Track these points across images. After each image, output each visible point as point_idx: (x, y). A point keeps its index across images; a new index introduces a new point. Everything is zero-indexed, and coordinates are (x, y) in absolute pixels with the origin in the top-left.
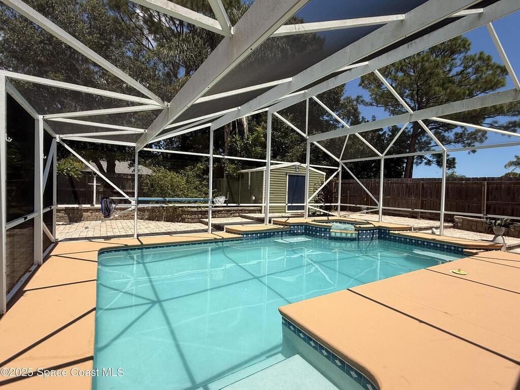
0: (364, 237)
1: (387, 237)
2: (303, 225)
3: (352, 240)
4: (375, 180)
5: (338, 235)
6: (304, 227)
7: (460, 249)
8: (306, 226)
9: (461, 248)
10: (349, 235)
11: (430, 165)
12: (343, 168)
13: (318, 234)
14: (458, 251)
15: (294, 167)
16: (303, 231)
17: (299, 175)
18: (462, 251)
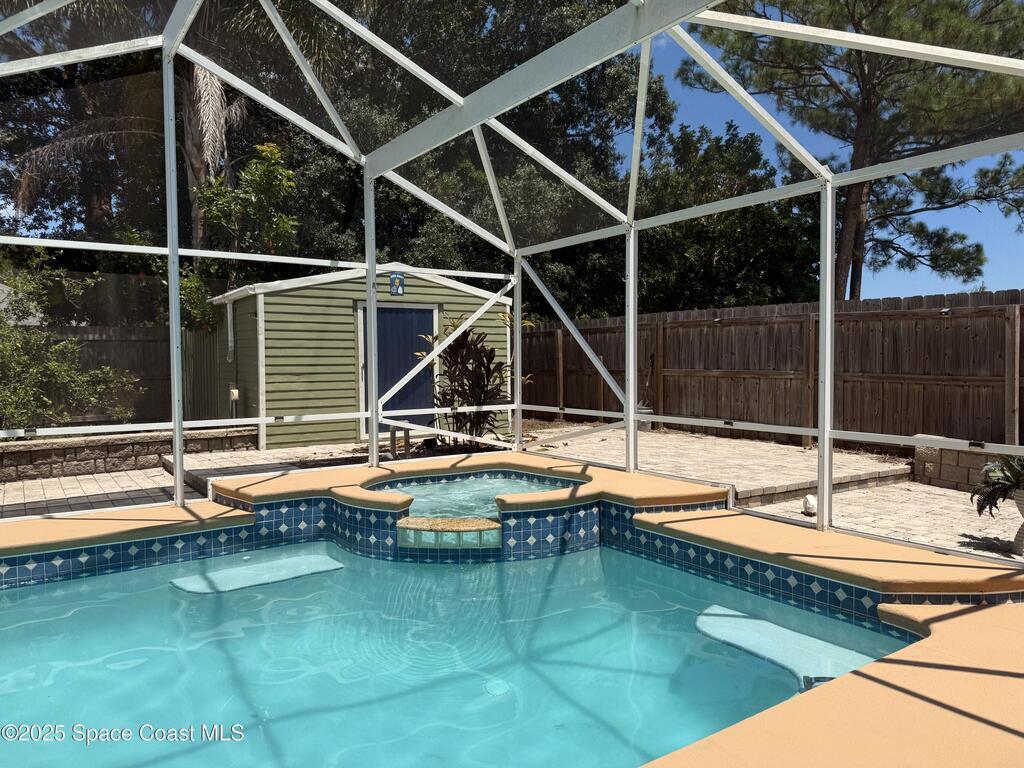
0: (532, 540)
1: (628, 535)
2: (318, 502)
3: (481, 556)
4: (676, 318)
5: (429, 539)
6: (322, 505)
7: (867, 602)
8: (328, 502)
9: (872, 596)
10: (470, 540)
11: (912, 268)
12: (525, 276)
13: (359, 537)
14: (860, 606)
15: (387, 281)
16: (321, 524)
17: (406, 306)
18: (874, 610)
